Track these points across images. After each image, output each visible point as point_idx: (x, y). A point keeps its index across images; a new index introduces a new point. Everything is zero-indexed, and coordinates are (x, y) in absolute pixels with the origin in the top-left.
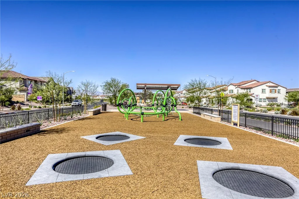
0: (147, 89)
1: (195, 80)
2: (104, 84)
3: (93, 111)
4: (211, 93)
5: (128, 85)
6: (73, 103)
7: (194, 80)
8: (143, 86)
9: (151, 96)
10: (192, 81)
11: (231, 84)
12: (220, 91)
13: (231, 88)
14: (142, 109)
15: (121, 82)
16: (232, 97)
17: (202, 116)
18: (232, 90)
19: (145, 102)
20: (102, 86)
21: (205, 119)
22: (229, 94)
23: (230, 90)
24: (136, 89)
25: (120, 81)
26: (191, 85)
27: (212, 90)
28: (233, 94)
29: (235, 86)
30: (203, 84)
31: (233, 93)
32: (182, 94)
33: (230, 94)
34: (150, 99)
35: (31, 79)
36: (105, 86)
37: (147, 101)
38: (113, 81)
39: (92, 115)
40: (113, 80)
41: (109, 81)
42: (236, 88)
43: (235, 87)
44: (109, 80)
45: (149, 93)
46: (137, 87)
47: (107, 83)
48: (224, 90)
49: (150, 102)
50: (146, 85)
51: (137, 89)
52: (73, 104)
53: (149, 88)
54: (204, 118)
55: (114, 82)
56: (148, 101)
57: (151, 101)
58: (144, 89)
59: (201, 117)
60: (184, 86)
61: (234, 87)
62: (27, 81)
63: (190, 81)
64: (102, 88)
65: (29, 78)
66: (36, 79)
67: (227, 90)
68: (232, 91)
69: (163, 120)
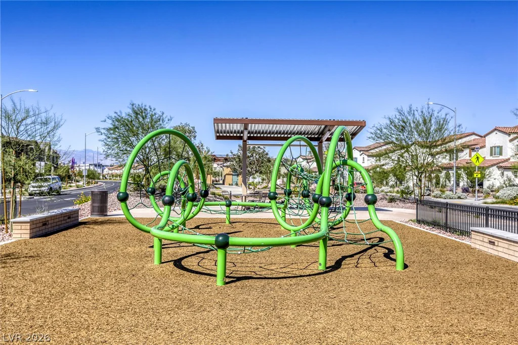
0: (250, 138)
1: (410, 108)
2: (109, 124)
3: (32, 222)
4: (433, 155)
5: (194, 128)
6: (33, 187)
7: (406, 109)
8: (238, 127)
9: (263, 165)
10: (401, 112)
11: (495, 129)
13: (495, 139)
14: (232, 208)
15: (164, 116)
16: (499, 168)
17: (477, 242)
19: (245, 182)
20: (103, 131)
21: (496, 256)
22: (489, 157)
23: (491, 148)
24: (214, 137)
25: (163, 113)
26: (395, 126)
28: (501, 157)
29: (509, 134)
30: (438, 123)
31: (501, 154)
33: (491, 158)
34: (261, 173)
36: (110, 129)
37: (254, 178)
38: (137, 114)
39: (28, 236)
40: (139, 112)
41: (124, 115)
42: (511, 141)
43: (508, 138)
44: (125, 111)
45: (257, 156)
46: (218, 132)
47: (118, 120)
48: (472, 148)
49: (260, 181)
50: (246, 122)
51: (218, 138)
52: (32, 189)
53: (256, 136)
54: (496, 253)
55: (141, 119)
56: (256, 181)
57: (263, 180)
58: (240, 138)
59: (473, 246)
60: (373, 131)
61: (507, 136)
63: (393, 114)
64: (103, 137)
67: (484, 147)
68: (498, 150)
69: (322, 268)
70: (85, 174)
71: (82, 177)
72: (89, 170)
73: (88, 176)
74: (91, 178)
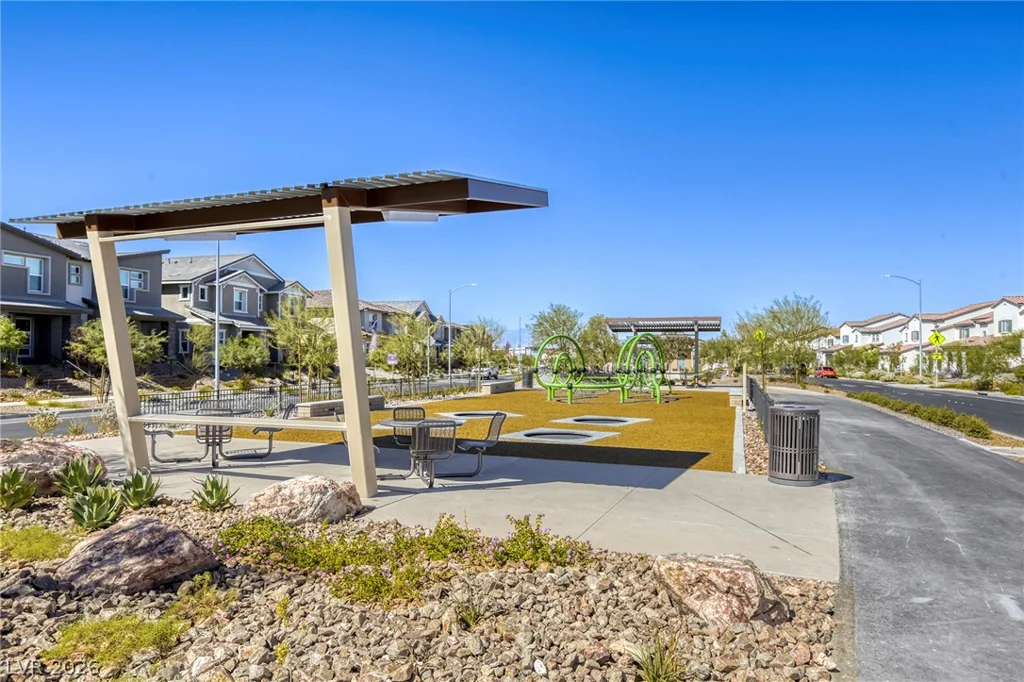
3: (491, 386)
7: (781, 300)
10: (777, 303)
11: (1004, 299)
12: (972, 326)
13: (1004, 312)
18: (1010, 322)
22: (997, 334)
23: (1000, 322)
27: (942, 321)
29: (1019, 306)
32: (838, 337)
33: (1000, 335)
35: (374, 308)
39: (489, 393)
42: (1021, 314)
43: (1017, 311)
44: (547, 311)
61: (1016, 308)
62: (366, 314)
65: (370, 307)
66: (385, 309)
68: (1006, 325)
70: (520, 359)
71: (517, 362)
72: (524, 355)
73: (523, 362)
74: (526, 364)
